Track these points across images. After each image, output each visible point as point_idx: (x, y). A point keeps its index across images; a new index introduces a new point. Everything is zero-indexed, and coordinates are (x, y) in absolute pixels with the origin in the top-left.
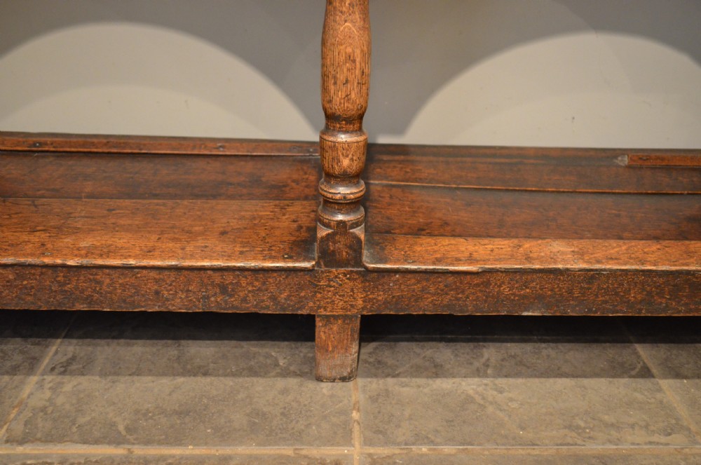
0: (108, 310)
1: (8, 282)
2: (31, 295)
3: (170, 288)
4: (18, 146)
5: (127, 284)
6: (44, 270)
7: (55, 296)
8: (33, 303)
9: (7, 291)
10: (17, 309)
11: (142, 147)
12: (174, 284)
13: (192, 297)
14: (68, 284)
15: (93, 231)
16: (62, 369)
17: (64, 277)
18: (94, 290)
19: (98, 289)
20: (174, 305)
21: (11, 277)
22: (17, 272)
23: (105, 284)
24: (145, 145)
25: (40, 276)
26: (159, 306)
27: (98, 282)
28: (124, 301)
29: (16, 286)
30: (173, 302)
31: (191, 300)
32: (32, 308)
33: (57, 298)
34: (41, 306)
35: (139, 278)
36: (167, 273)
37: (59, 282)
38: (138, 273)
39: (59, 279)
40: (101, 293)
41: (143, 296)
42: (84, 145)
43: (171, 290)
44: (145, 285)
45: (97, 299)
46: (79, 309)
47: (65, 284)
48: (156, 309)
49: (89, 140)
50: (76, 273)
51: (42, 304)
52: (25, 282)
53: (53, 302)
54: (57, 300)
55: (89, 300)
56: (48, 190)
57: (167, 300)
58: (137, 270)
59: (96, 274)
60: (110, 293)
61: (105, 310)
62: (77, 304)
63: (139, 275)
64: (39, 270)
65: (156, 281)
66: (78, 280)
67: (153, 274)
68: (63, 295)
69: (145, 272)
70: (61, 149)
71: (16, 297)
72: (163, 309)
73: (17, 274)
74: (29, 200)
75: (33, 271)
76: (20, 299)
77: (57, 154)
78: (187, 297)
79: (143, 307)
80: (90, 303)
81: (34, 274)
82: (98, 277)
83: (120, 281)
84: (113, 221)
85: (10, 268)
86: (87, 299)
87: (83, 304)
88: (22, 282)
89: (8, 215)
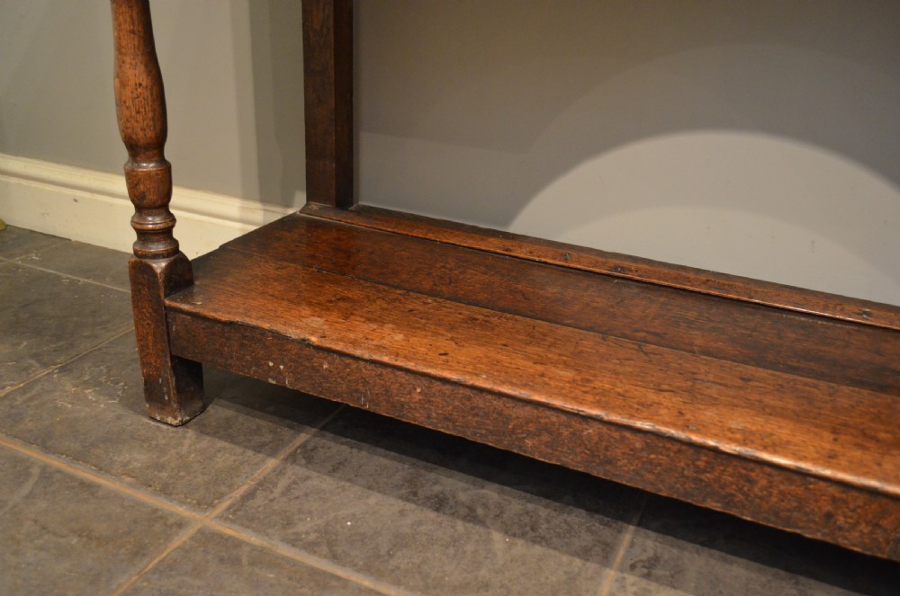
0: (749, 519)
1: (631, 450)
2: (654, 473)
3: (850, 514)
4: (595, 266)
5: (789, 494)
6: (684, 448)
7: (685, 483)
8: (652, 483)
9: (626, 461)
10: (629, 484)
11: (753, 294)
12: (859, 510)
13: (880, 536)
14: (709, 472)
15: (737, 406)
16: (645, 571)
17: (706, 462)
18: (740, 490)
19: (745, 489)
20: (846, 538)
21: (638, 445)
22: (649, 441)
23: (759, 486)
24: (756, 292)
25: (676, 453)
26: (824, 534)
27: (751, 481)
28: (777, 514)
29: (639, 458)
30: (846, 534)
31: (876, 539)
32: (649, 489)
33: (687, 486)
34: (660, 490)
35: (810, 489)
36: (855, 494)
37: (698, 467)
38: (811, 483)
39: (699, 463)
40: (748, 495)
41: (806, 514)
42: (676, 279)
43: (851, 517)
44: (816, 501)
45: (739, 501)
46: (708, 506)
47: (705, 471)
48: (819, 536)
49: (684, 274)
50: (724, 462)
51: (663, 488)
52: (653, 456)
53: (678, 489)
54: (685, 489)
55: (728, 498)
56: (648, 332)
57: (840, 529)
58: (812, 480)
59: (752, 470)
60: (761, 498)
61: (745, 518)
62: (709, 500)
63: (811, 486)
64: (677, 447)
65: (834, 500)
66: (723, 471)
67: (832, 490)
68: (696, 484)
69: (822, 484)
70: (648, 280)
71: (634, 470)
72: (828, 539)
73: (647, 443)
74: (633, 344)
75: (668, 445)
76: (638, 474)
77: (640, 285)
78: (872, 533)
79: (799, 528)
80: (727, 504)
81: (668, 449)
82: (753, 474)
83: (782, 487)
84: (757, 397)
85: (641, 435)
86: (725, 497)
87: (717, 501)
88: (649, 454)
89: (618, 359)
